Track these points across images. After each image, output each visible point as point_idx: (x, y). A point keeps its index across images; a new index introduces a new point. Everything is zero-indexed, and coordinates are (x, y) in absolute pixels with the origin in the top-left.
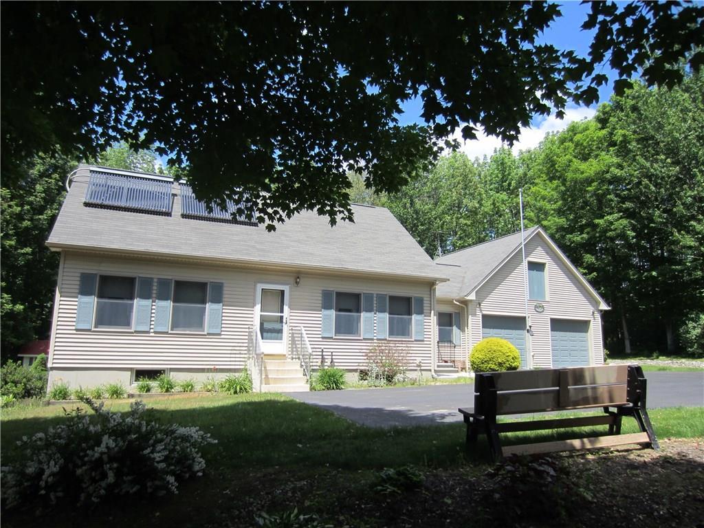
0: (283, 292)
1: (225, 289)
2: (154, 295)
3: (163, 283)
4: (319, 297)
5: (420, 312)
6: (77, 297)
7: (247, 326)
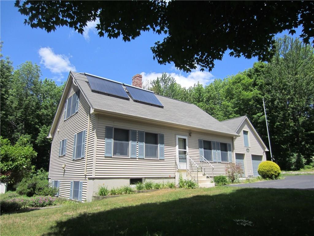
0: (185, 140)
1: (165, 137)
2: (137, 140)
3: (141, 133)
4: (197, 142)
5: (230, 150)
6: (105, 139)
7: (174, 156)
